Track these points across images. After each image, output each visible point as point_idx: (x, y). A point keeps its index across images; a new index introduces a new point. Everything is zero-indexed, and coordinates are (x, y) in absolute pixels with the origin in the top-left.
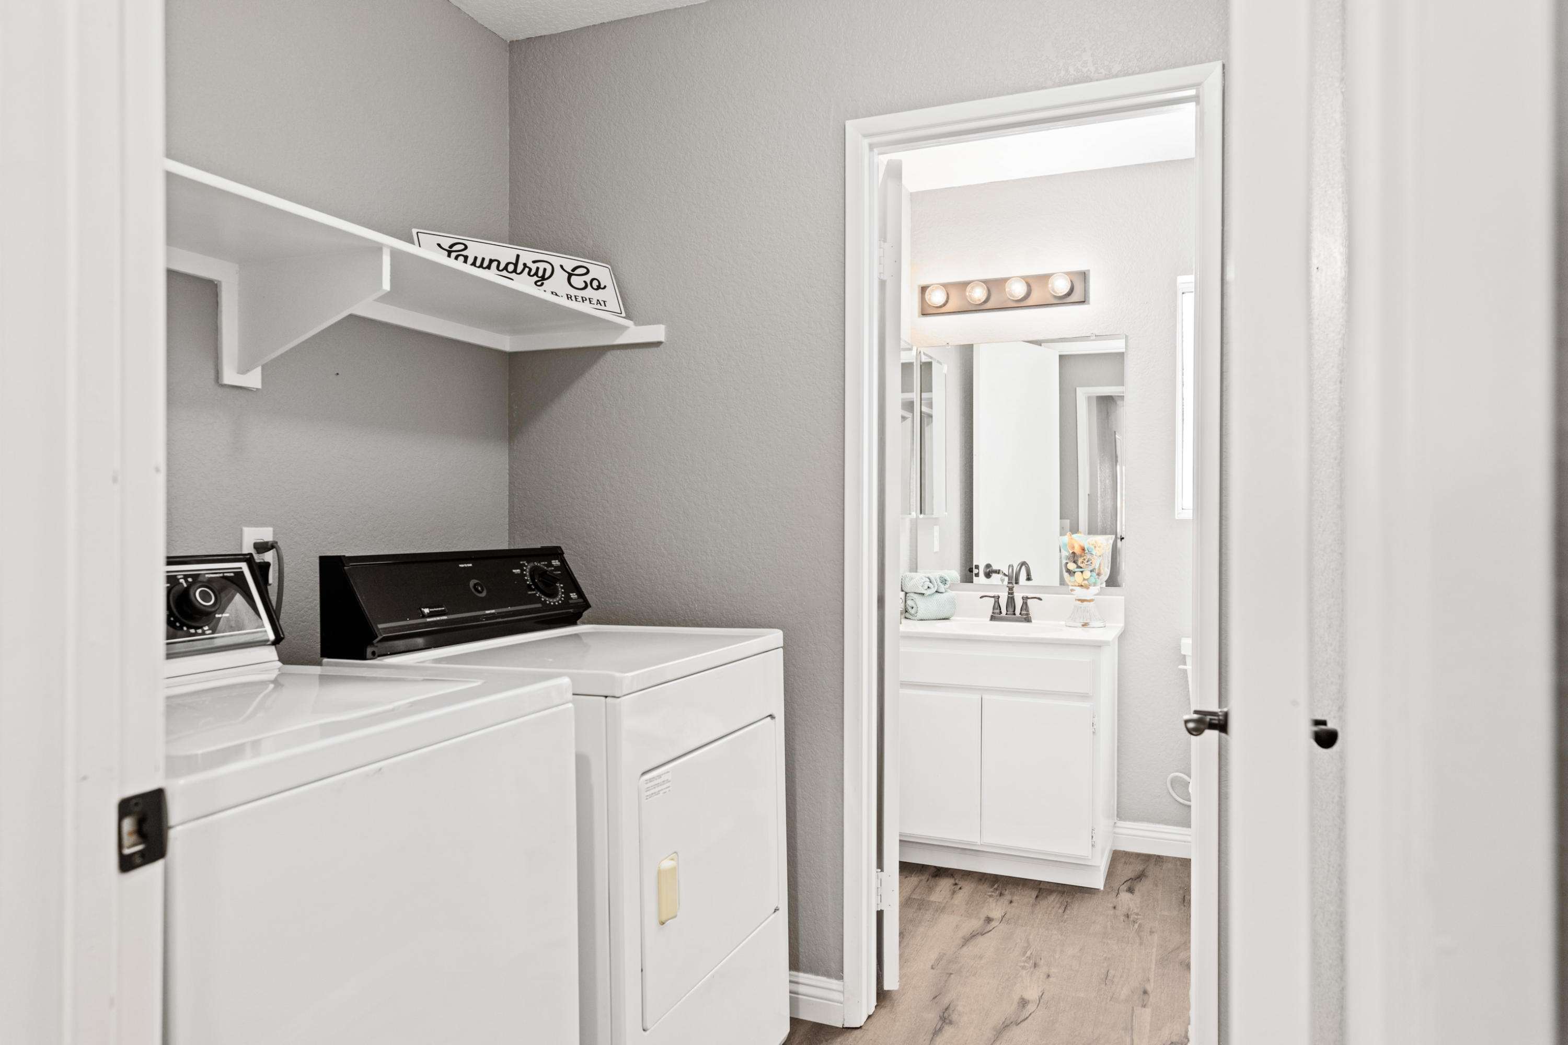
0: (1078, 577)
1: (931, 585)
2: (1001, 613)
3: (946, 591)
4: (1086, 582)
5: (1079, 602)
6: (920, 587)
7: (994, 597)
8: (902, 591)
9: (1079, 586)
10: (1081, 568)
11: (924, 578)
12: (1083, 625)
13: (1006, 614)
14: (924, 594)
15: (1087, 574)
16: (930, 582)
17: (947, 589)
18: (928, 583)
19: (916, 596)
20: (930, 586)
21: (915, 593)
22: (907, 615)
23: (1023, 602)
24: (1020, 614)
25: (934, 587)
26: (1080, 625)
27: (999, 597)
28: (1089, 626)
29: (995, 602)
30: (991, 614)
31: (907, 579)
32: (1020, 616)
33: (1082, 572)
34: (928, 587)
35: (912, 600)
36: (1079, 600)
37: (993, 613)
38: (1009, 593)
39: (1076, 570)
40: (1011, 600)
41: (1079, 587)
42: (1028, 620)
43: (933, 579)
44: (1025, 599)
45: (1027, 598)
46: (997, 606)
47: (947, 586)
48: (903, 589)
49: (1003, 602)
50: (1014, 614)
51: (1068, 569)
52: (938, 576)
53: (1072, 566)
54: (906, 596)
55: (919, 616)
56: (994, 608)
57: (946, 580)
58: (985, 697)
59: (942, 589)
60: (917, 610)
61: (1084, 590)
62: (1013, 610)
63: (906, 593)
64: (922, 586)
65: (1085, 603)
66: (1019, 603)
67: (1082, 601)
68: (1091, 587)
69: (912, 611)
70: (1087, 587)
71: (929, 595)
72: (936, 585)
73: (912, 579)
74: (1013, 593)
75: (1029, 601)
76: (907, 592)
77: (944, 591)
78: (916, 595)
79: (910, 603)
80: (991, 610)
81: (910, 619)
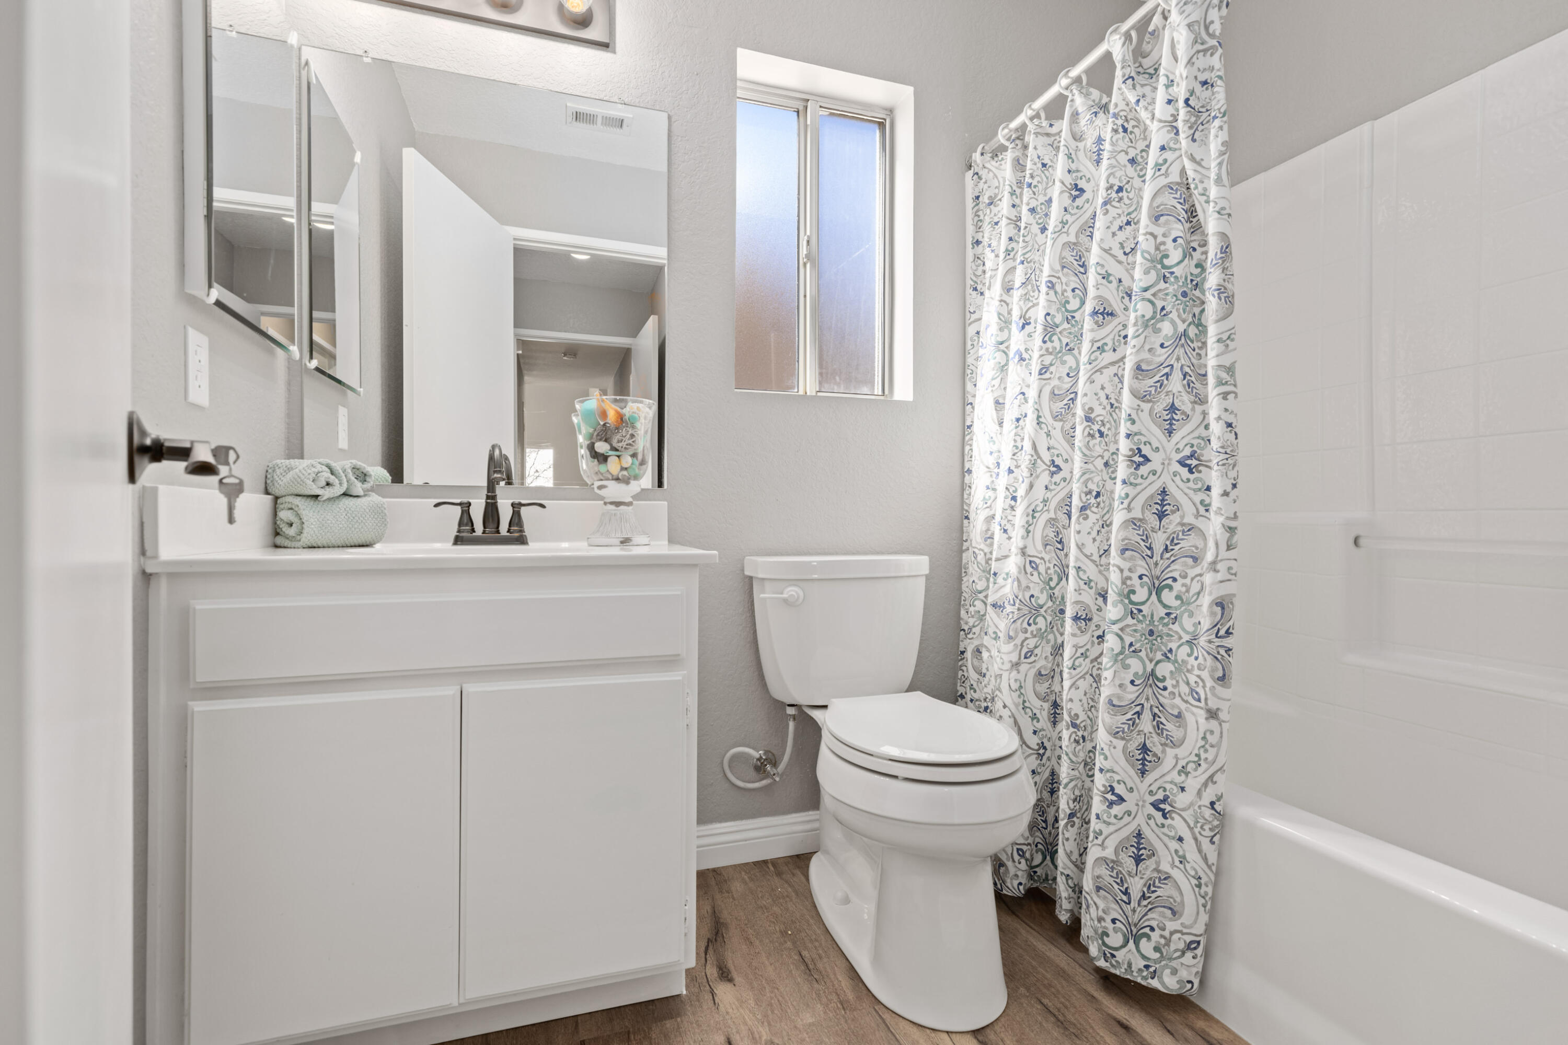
0: (613, 466)
1: (332, 479)
2: (473, 531)
3: (365, 495)
4: (625, 473)
5: (612, 507)
6: (310, 482)
7: (460, 504)
8: (267, 492)
9: (613, 480)
10: (617, 450)
11: (319, 466)
12: (622, 542)
13: (484, 532)
14: (317, 496)
15: (627, 461)
16: (332, 473)
17: (368, 490)
18: (326, 474)
19: (298, 501)
20: (331, 481)
21: (297, 495)
22: (279, 540)
23: (514, 511)
24: (509, 531)
25: (341, 484)
26: (617, 542)
27: (469, 504)
28: (631, 543)
29: (463, 512)
30: (455, 533)
31: (278, 471)
32: (508, 534)
33: (619, 456)
34: (328, 484)
35: (291, 509)
36: (612, 503)
37: (459, 531)
38: (488, 497)
39: (611, 453)
40: (491, 512)
41: (613, 482)
42: (521, 540)
43: (341, 471)
44: (516, 507)
45: (521, 505)
46: (466, 519)
47: (367, 486)
48: (270, 490)
49: (477, 514)
50: (498, 532)
51: (596, 452)
52: (350, 465)
53: (601, 447)
54: (276, 503)
55: (306, 538)
56: (460, 524)
57: (365, 475)
58: (469, 688)
59: (358, 488)
60: (303, 528)
61: (622, 486)
62: (496, 526)
63: (276, 498)
64: (313, 481)
65: (622, 507)
66: (505, 514)
67: (618, 504)
68: (632, 482)
69: (291, 532)
70: (626, 481)
71: (330, 499)
72: (345, 480)
73: (289, 469)
74: (496, 496)
75: (523, 510)
76: (277, 495)
77: (362, 493)
78: (299, 498)
79: (284, 515)
80: (456, 526)
81: (285, 547)
